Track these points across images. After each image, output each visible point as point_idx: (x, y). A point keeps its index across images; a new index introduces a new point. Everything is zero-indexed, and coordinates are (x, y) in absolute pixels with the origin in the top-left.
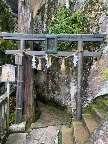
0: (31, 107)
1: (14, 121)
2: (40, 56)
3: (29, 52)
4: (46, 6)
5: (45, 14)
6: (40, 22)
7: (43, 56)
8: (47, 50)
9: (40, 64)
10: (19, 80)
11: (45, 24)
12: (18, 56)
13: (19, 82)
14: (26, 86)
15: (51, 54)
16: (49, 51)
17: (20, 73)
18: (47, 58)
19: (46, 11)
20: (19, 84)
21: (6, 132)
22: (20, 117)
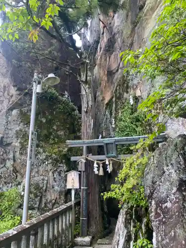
0: (98, 218)
1: (79, 233)
2: (101, 161)
3: (91, 157)
4: (114, 99)
5: (114, 108)
6: (109, 116)
7: (104, 160)
8: (108, 154)
9: (101, 169)
10: (83, 187)
11: (113, 120)
12: (81, 163)
13: (83, 189)
14: (90, 194)
15: (112, 158)
16: (109, 155)
17: (84, 180)
18: (107, 163)
19: (114, 105)
20: (83, 191)
21: (70, 244)
22: (85, 229)
